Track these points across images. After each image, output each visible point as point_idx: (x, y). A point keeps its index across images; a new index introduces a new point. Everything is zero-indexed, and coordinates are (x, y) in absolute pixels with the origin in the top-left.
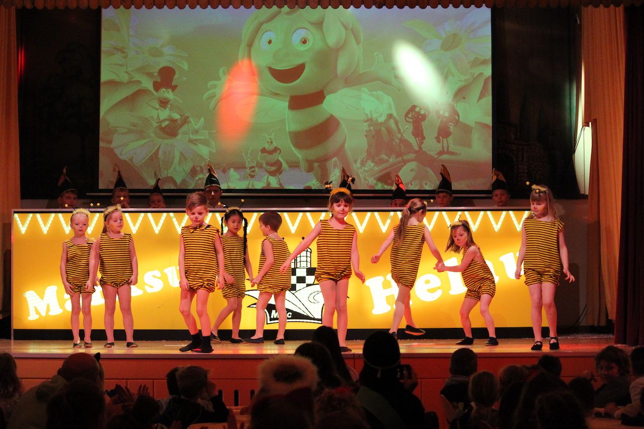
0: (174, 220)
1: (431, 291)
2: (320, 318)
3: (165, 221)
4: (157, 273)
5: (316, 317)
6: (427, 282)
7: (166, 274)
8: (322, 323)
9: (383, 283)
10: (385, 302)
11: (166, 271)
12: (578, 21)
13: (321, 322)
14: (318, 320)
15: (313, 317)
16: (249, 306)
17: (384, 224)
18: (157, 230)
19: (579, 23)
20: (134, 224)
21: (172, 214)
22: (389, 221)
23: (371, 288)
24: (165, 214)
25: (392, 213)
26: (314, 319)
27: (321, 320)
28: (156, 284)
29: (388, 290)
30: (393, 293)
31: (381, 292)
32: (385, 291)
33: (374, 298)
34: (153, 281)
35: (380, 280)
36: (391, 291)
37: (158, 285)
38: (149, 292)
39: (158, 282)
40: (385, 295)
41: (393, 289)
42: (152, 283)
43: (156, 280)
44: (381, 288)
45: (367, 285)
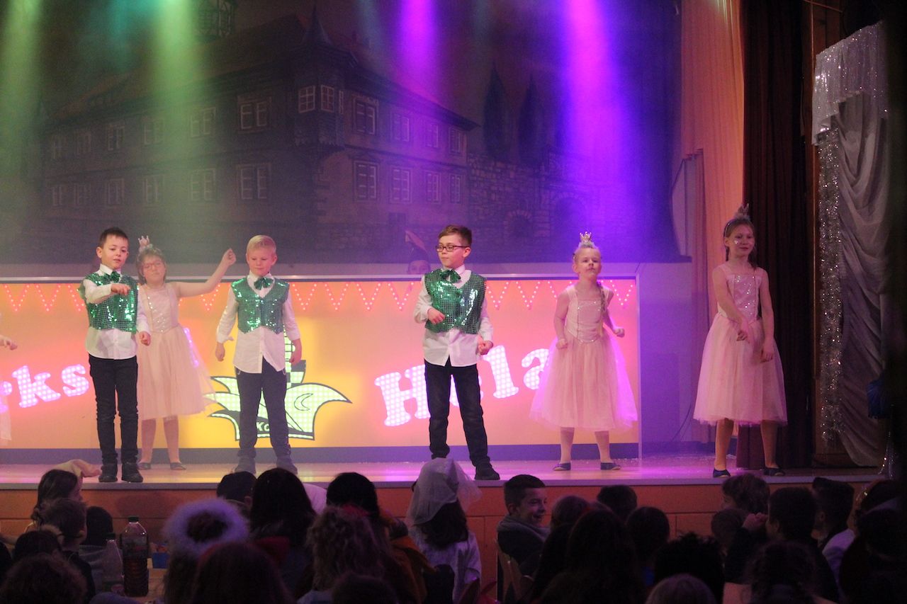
2: (311, 431)
4: (80, 369)
5: (305, 431)
8: (313, 439)
9: (400, 382)
10: (403, 409)
12: (677, 9)
13: (311, 437)
14: (308, 434)
15: (300, 430)
17: (401, 299)
19: (678, 12)
22: (408, 295)
23: (383, 388)
25: (413, 284)
26: (303, 433)
27: (312, 434)
28: (79, 384)
29: (408, 392)
30: (414, 396)
31: (398, 395)
32: (403, 393)
33: (387, 403)
34: (74, 380)
35: (395, 377)
36: (412, 393)
37: (81, 387)
38: (69, 396)
39: (81, 381)
40: (403, 399)
41: (414, 390)
42: (72, 383)
43: (79, 379)
44: (398, 389)
45: (378, 384)
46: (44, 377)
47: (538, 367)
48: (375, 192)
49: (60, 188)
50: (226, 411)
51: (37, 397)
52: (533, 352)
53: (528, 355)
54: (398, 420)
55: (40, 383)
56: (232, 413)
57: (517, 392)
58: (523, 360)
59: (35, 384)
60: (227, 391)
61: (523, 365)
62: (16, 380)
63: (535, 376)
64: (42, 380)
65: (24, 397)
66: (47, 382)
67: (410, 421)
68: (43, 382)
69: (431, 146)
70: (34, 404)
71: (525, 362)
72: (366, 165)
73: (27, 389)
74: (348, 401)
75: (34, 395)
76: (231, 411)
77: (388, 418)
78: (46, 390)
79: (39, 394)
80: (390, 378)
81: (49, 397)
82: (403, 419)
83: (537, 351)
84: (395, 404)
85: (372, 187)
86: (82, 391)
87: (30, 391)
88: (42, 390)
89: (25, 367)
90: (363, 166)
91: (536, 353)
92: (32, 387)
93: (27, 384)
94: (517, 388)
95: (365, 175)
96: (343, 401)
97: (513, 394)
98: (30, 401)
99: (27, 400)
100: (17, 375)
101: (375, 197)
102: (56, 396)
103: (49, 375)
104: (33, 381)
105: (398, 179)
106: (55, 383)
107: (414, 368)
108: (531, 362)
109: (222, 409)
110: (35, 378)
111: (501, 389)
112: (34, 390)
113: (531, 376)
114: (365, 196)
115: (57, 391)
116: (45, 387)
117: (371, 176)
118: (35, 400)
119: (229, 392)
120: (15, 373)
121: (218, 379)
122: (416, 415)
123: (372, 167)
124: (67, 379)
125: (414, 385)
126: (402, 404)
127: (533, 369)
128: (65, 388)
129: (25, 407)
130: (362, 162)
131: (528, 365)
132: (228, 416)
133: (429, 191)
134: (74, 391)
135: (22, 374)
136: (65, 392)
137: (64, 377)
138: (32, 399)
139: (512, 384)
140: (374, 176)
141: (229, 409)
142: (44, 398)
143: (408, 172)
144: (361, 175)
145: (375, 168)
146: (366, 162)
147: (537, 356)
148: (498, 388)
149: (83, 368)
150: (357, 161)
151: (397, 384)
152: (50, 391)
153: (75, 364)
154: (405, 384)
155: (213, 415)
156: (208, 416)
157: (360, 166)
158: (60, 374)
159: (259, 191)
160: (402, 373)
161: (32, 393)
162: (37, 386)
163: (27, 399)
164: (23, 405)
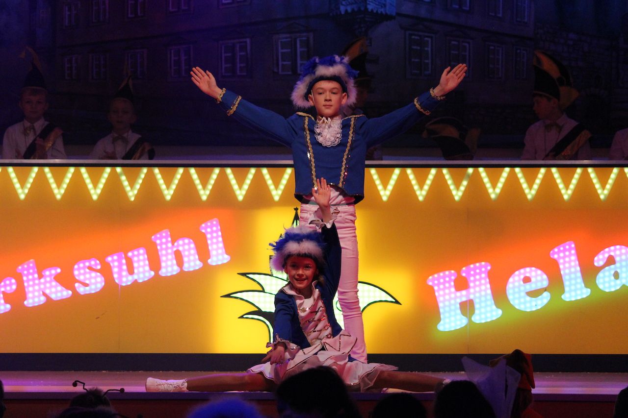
0: (123, 178)
1: (534, 294)
4: (95, 263)
6: (527, 280)
7: (109, 264)
9: (455, 281)
10: (459, 311)
11: (110, 259)
16: (242, 317)
17: (458, 188)
18: (95, 193)
21: (119, 170)
22: (465, 183)
23: (436, 288)
24: (108, 170)
25: (470, 170)
28: (93, 281)
29: (464, 292)
30: (472, 297)
31: (453, 296)
32: (458, 294)
33: (441, 305)
34: (88, 276)
35: (449, 275)
36: (469, 294)
37: (96, 283)
38: (82, 294)
39: (95, 277)
40: (459, 301)
41: (472, 290)
42: (86, 279)
43: (93, 274)
44: (453, 290)
45: (431, 283)
46: (53, 272)
47: (612, 266)
48: (430, 66)
49: (74, 58)
50: (259, 312)
51: (44, 294)
52: (607, 250)
53: (602, 252)
54: (453, 324)
55: (48, 279)
56: (266, 315)
57: (589, 294)
58: (596, 259)
59: (42, 280)
60: (261, 289)
61: (596, 264)
62: (21, 275)
63: (609, 276)
64: (50, 275)
65: (30, 295)
66: (57, 278)
67: (466, 326)
68: (53, 277)
69: (493, 14)
70: (42, 303)
71: (599, 260)
72: (420, 36)
73: (34, 285)
74: (397, 302)
75: (41, 293)
76: (265, 312)
77: (442, 322)
78: (56, 287)
79: (47, 292)
80: (444, 277)
81: (59, 295)
82: (458, 323)
83: (612, 248)
84: (450, 306)
85: (426, 61)
86: (96, 288)
87: (37, 288)
88: (51, 287)
89: (32, 260)
90: (416, 37)
91: (610, 251)
92: (39, 284)
93: (34, 279)
94: (589, 290)
95: (419, 48)
96: (392, 302)
97: (584, 296)
98: (36, 300)
99: (34, 299)
100: (24, 269)
101: (430, 72)
102: (67, 293)
103: (59, 270)
104: (41, 276)
105: (457, 52)
106: (66, 279)
107: (472, 266)
108: (605, 261)
109: (257, 309)
110: (43, 274)
111: (570, 291)
112: (42, 286)
113: (605, 276)
114: (418, 72)
115: (68, 288)
116: (54, 283)
117: (426, 49)
118: (43, 299)
119: (263, 291)
120: (20, 268)
121: (250, 276)
122: (473, 319)
123: (426, 39)
124: (80, 274)
125: (472, 285)
126: (458, 306)
127: (607, 268)
128: (77, 285)
129: (31, 306)
130: (416, 33)
131: (601, 263)
132: (261, 318)
133: (491, 66)
134: (87, 288)
135: (28, 269)
136: (77, 290)
137: (76, 273)
138: (39, 297)
139: (583, 285)
140: (429, 49)
141: (263, 310)
142: (53, 296)
143: (467, 45)
144: (415, 47)
145: (429, 40)
146: (420, 33)
147: (612, 254)
148: (567, 289)
149: (98, 262)
150: (411, 32)
151: (452, 284)
152: (59, 288)
153: (89, 259)
154: (462, 284)
155: (244, 316)
156: (239, 318)
157: (413, 37)
158: (73, 269)
159: (299, 65)
160: (459, 272)
161: (38, 291)
162: (46, 282)
163: (34, 297)
164: (28, 303)
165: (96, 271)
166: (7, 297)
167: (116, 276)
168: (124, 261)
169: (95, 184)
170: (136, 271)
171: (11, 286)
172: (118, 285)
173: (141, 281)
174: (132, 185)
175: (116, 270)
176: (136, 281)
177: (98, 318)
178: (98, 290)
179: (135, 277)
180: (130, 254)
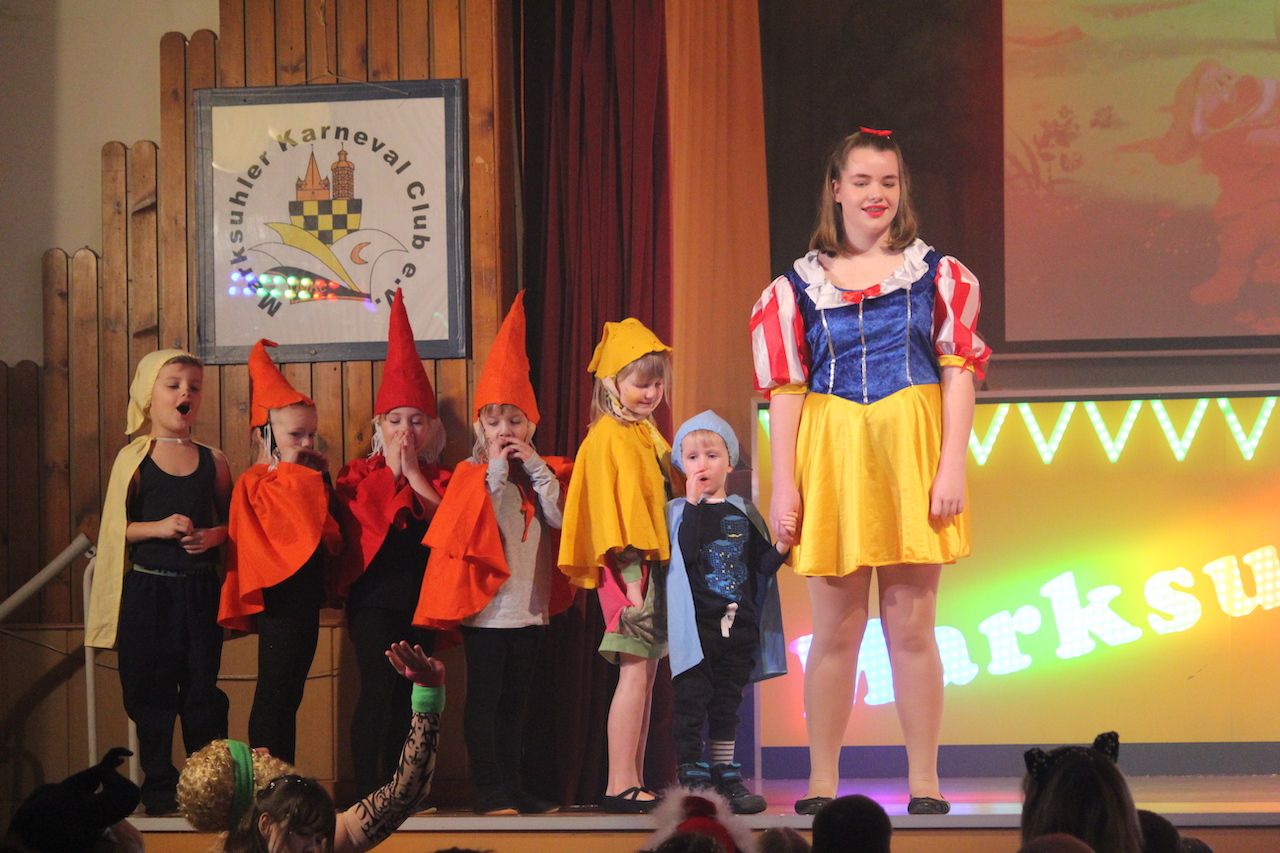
0: (1232, 419)
3: (1204, 422)
4: (1185, 578)
7: (1209, 578)
11: (1209, 569)
18: (1180, 447)
20: (1114, 434)
21: (1223, 403)
24: (1203, 403)
28: (1181, 609)
34: (1171, 600)
37: (1187, 612)
38: (1160, 633)
39: (1185, 603)
42: (1167, 605)
43: (1181, 597)
46: (1107, 594)
51: (1092, 635)
55: (1099, 608)
59: (1088, 610)
62: (1048, 601)
64: (1102, 601)
65: (1066, 638)
66: (1115, 605)
68: (1106, 605)
70: (1088, 652)
73: (1071, 620)
75: (1087, 634)
78: (1112, 622)
79: (1098, 630)
81: (1119, 635)
86: (1187, 622)
87: (1077, 624)
88: (1104, 622)
89: (1068, 573)
92: (1083, 617)
93: (1071, 609)
98: (1078, 647)
99: (1073, 644)
100: (1052, 591)
102: (1134, 633)
103: (1114, 591)
104: (1084, 603)
106: (1131, 608)
110: (1089, 597)
112: (1087, 622)
115: (1134, 624)
116: (1109, 615)
118: (1090, 644)
120: (1046, 588)
124: (1155, 598)
128: (1151, 617)
129: (1067, 657)
134: (1170, 623)
135: (1061, 590)
136: (1152, 626)
137: (1149, 595)
138: (1082, 641)
142: (1108, 640)
149: (1189, 574)
152: (1119, 624)
153: (1171, 569)
158: (1141, 590)
161: (1082, 629)
162: (1094, 614)
164: (1063, 653)
165: (1186, 590)
166: (1024, 642)
167: (1222, 600)
168: (1237, 572)
169: (1180, 431)
170: (1259, 589)
171: (1028, 619)
172: (1227, 615)
173: (1268, 607)
174: (1248, 429)
175: (1221, 590)
176: (1260, 606)
177: (1191, 677)
178: (1190, 626)
179: (1257, 600)
180: (1247, 559)
